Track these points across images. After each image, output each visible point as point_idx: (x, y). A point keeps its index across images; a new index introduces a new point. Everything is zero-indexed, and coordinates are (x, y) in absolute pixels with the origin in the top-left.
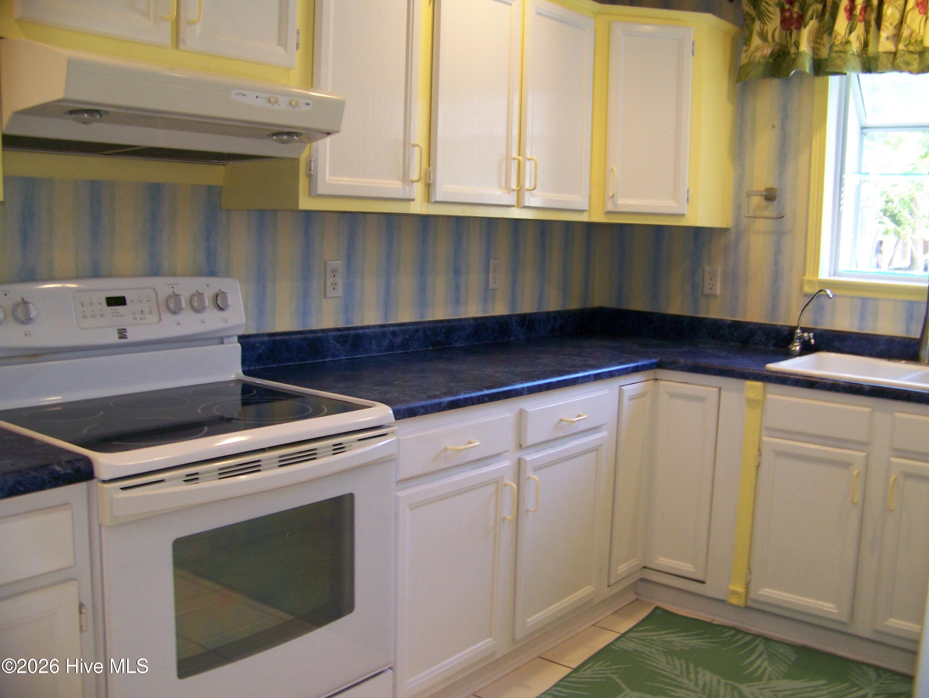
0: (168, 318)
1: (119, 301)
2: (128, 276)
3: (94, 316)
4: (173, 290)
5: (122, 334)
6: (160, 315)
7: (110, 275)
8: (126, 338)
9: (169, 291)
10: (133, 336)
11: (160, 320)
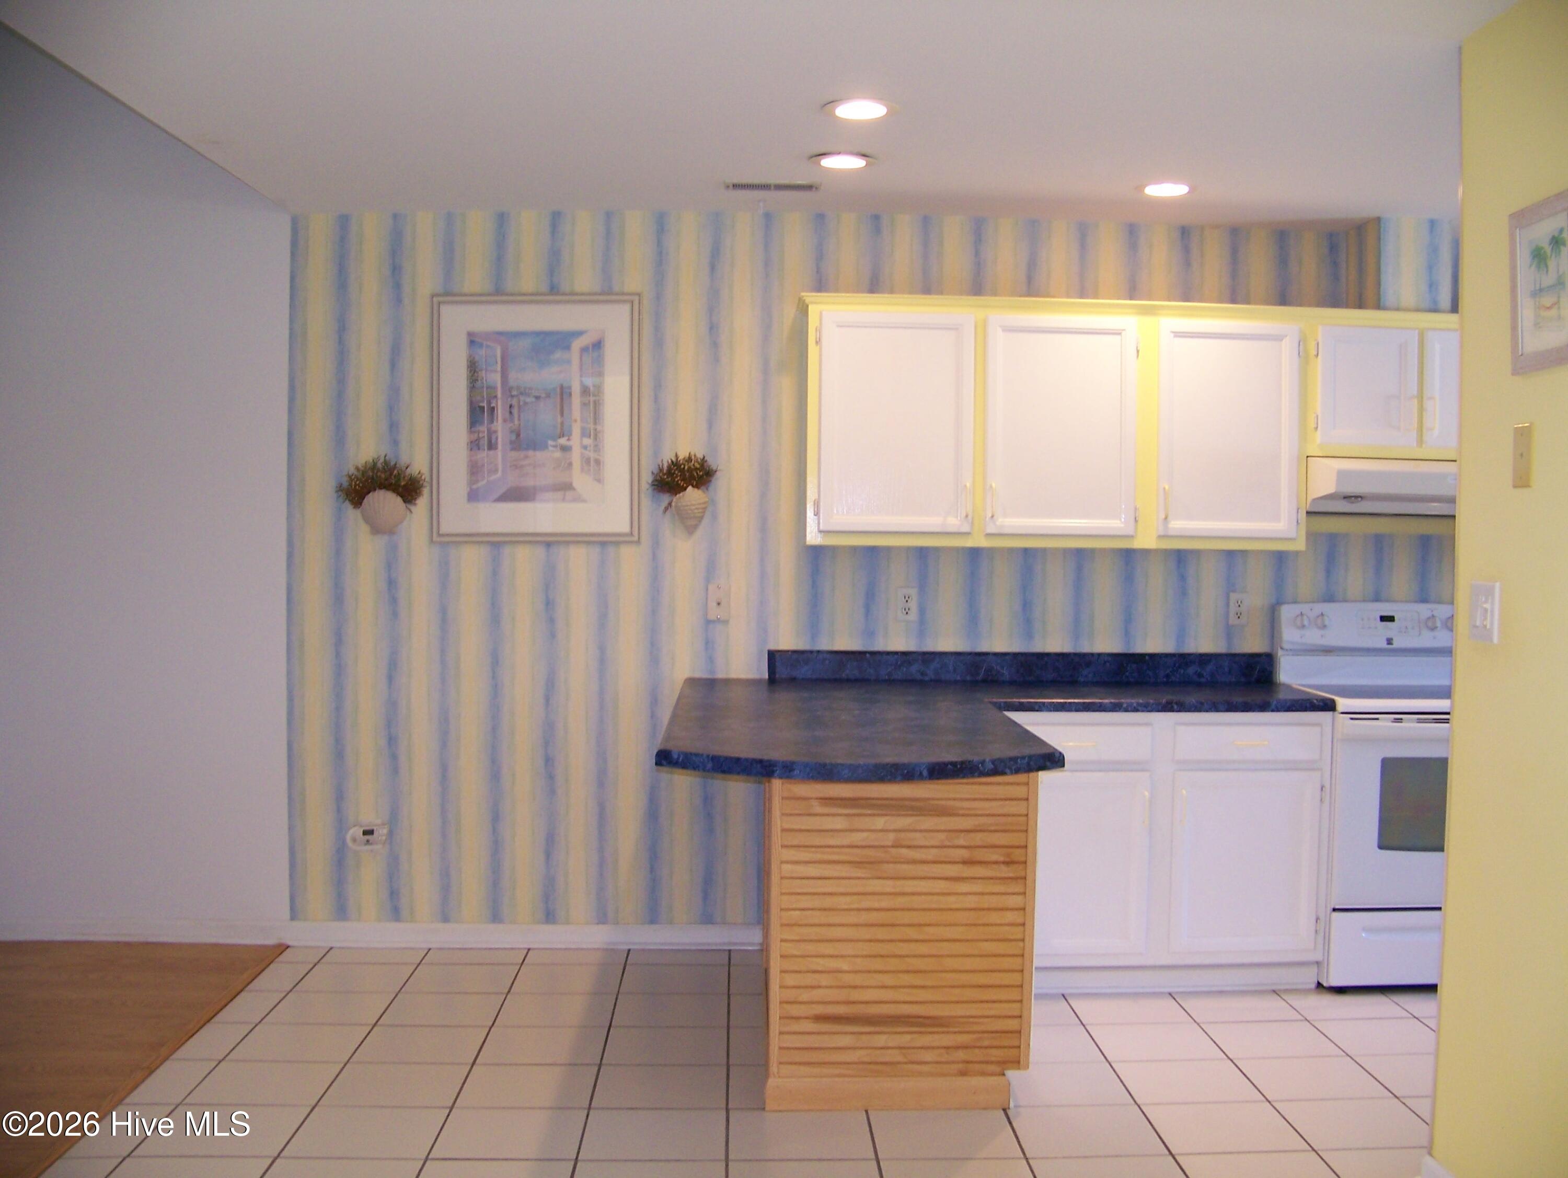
0: (1426, 634)
1: (1390, 619)
2: (1402, 601)
3: (1370, 628)
4: (1433, 613)
5: (1389, 642)
6: (1420, 631)
7: (1387, 601)
8: (1392, 644)
9: (1429, 614)
10: (1396, 644)
11: (1420, 634)
